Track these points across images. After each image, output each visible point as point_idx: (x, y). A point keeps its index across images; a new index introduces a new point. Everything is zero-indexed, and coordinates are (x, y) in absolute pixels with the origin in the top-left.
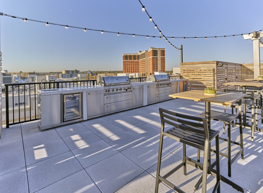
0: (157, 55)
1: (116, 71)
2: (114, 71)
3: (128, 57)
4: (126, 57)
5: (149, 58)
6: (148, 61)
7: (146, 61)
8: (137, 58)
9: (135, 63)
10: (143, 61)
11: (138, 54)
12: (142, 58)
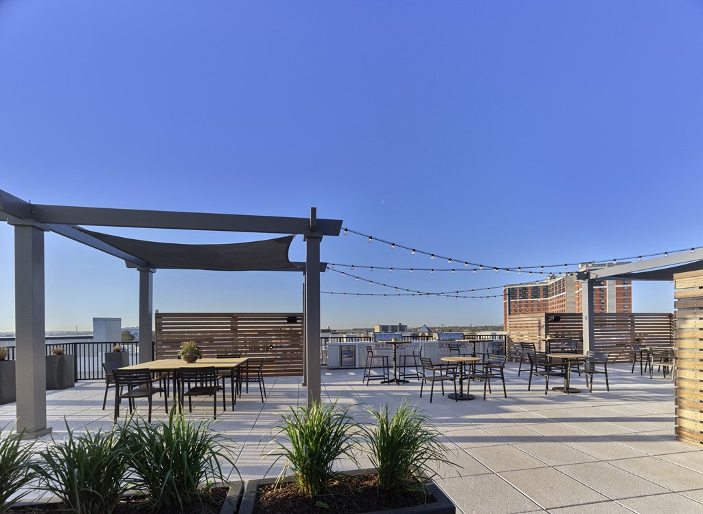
0: (602, 283)
1: (491, 327)
2: (486, 327)
3: (518, 291)
4: (511, 293)
5: (577, 292)
6: (573, 300)
7: (568, 300)
8: (542, 294)
9: (536, 307)
10: (560, 299)
11: (546, 283)
12: (556, 292)
